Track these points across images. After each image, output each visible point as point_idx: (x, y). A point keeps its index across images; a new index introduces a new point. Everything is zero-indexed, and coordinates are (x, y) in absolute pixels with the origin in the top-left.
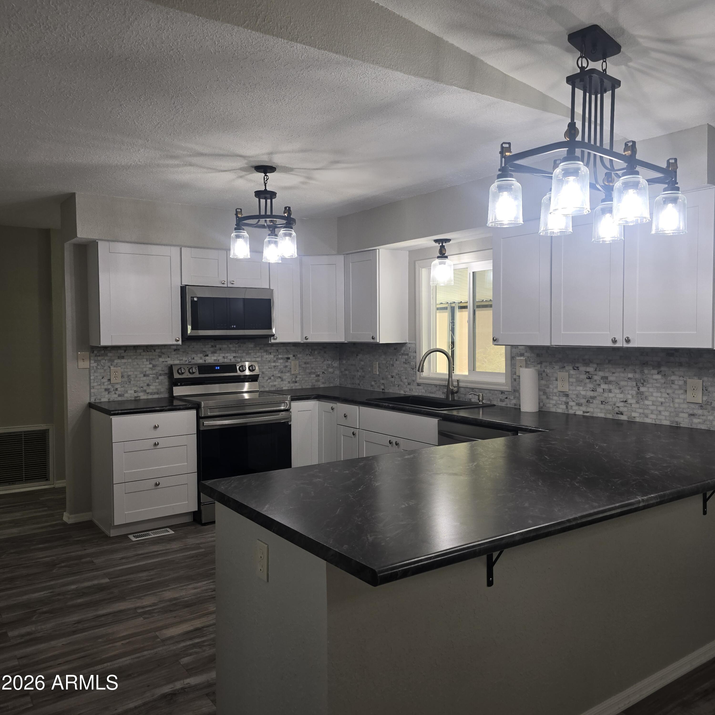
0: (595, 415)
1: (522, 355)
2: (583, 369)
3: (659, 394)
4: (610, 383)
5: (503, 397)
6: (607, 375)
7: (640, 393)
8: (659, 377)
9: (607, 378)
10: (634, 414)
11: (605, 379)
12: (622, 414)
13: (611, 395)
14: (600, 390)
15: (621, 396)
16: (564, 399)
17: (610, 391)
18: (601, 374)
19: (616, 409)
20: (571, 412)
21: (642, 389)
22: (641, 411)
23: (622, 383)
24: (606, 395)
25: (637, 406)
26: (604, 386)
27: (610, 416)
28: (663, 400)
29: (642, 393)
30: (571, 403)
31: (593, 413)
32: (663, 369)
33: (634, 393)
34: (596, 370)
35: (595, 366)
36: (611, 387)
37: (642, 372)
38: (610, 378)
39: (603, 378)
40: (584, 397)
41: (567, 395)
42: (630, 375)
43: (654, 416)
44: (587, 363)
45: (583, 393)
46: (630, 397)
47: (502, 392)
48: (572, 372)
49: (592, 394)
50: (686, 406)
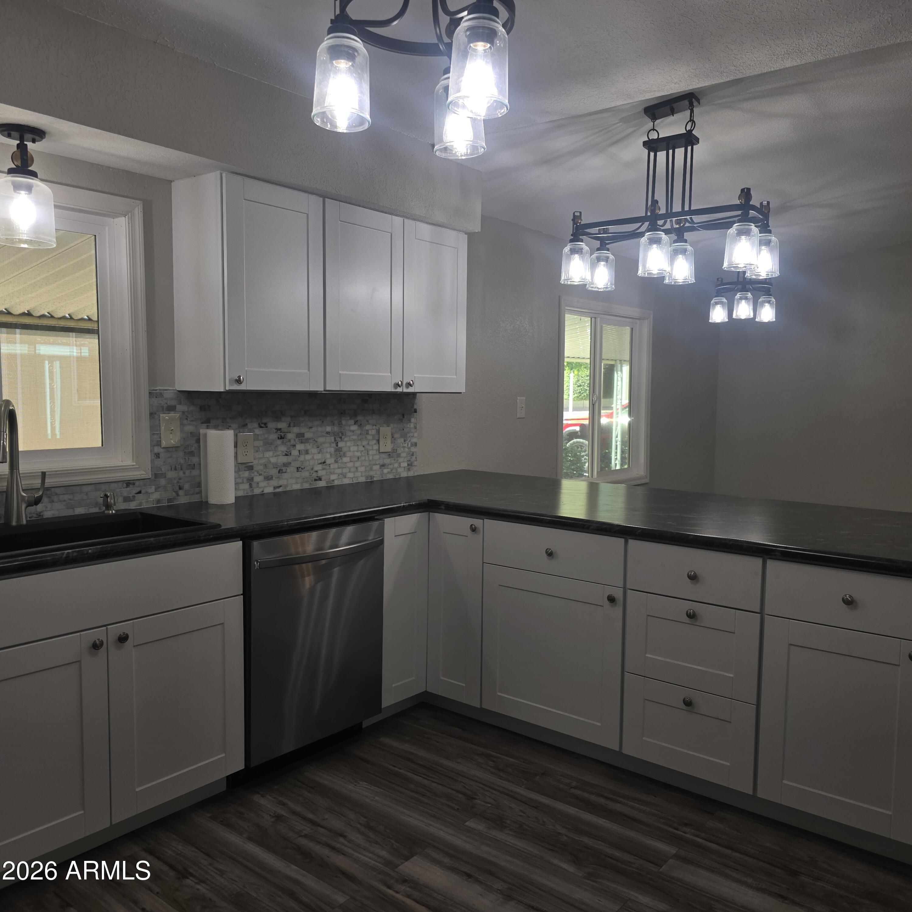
0: (288, 489)
1: (171, 409)
2: (272, 425)
3: (355, 448)
4: (307, 441)
5: (132, 491)
6: (303, 431)
7: (338, 450)
8: (354, 428)
9: (302, 435)
10: (333, 477)
11: (300, 436)
12: (320, 479)
13: (308, 457)
14: (295, 453)
15: (319, 456)
16: (246, 474)
17: (307, 452)
18: (296, 430)
19: (315, 475)
20: (257, 491)
21: (341, 444)
22: (339, 471)
23: (321, 440)
24: (302, 458)
25: (336, 466)
26: (300, 447)
27: (306, 486)
28: (359, 454)
29: (340, 450)
30: (257, 479)
31: (286, 486)
32: (359, 418)
33: (332, 450)
34: (289, 426)
35: (289, 419)
36: (308, 446)
37: (340, 424)
38: (308, 435)
39: (298, 435)
40: (275, 466)
41: (250, 468)
42: (329, 429)
43: (351, 475)
44: (277, 417)
45: (273, 460)
46: (328, 456)
47: (129, 483)
48: (258, 431)
49: (284, 459)
50: (377, 457)
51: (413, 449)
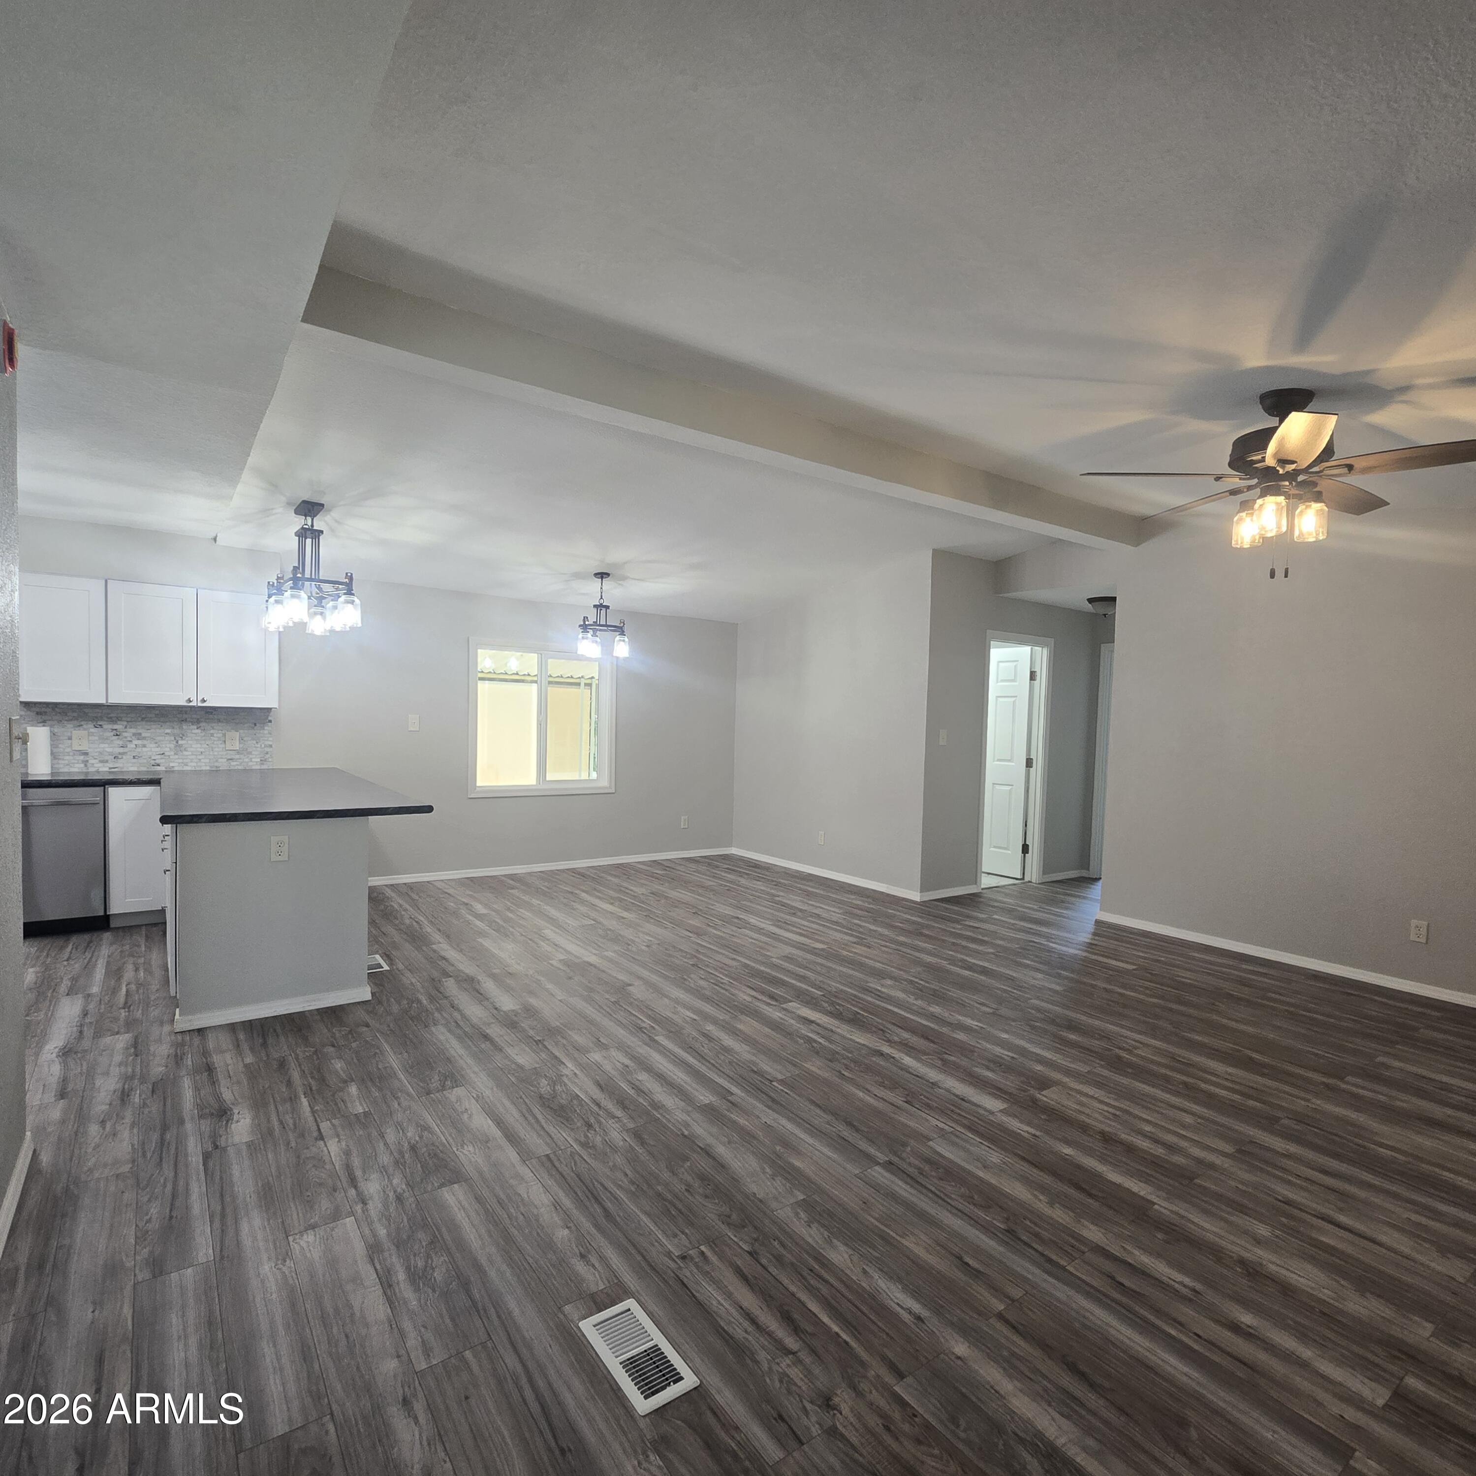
0: (125, 770)
2: (108, 726)
3: (199, 746)
4: (144, 738)
6: (140, 731)
7: (178, 746)
8: (199, 731)
9: (140, 734)
10: (172, 764)
11: (138, 736)
12: (158, 765)
13: (144, 749)
14: (131, 746)
15: (158, 749)
16: (80, 757)
17: (144, 746)
18: (133, 731)
19: (153, 762)
20: (91, 770)
21: (180, 742)
22: (181, 761)
23: (158, 738)
24: (139, 750)
25: (176, 757)
26: (136, 742)
27: (144, 769)
28: (202, 750)
29: (181, 746)
30: (92, 761)
31: (122, 768)
32: (202, 724)
33: (172, 746)
34: (126, 727)
35: (125, 723)
36: (145, 742)
37: (180, 728)
38: (144, 735)
39: (134, 734)
40: (110, 754)
41: (86, 754)
42: (167, 731)
43: (193, 764)
44: (112, 720)
45: (108, 750)
46: (168, 749)
48: (93, 730)
49: (121, 750)
50: (225, 753)
51: (268, 750)
